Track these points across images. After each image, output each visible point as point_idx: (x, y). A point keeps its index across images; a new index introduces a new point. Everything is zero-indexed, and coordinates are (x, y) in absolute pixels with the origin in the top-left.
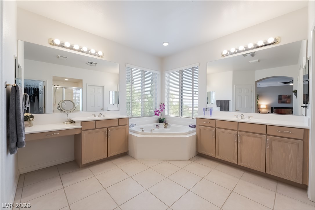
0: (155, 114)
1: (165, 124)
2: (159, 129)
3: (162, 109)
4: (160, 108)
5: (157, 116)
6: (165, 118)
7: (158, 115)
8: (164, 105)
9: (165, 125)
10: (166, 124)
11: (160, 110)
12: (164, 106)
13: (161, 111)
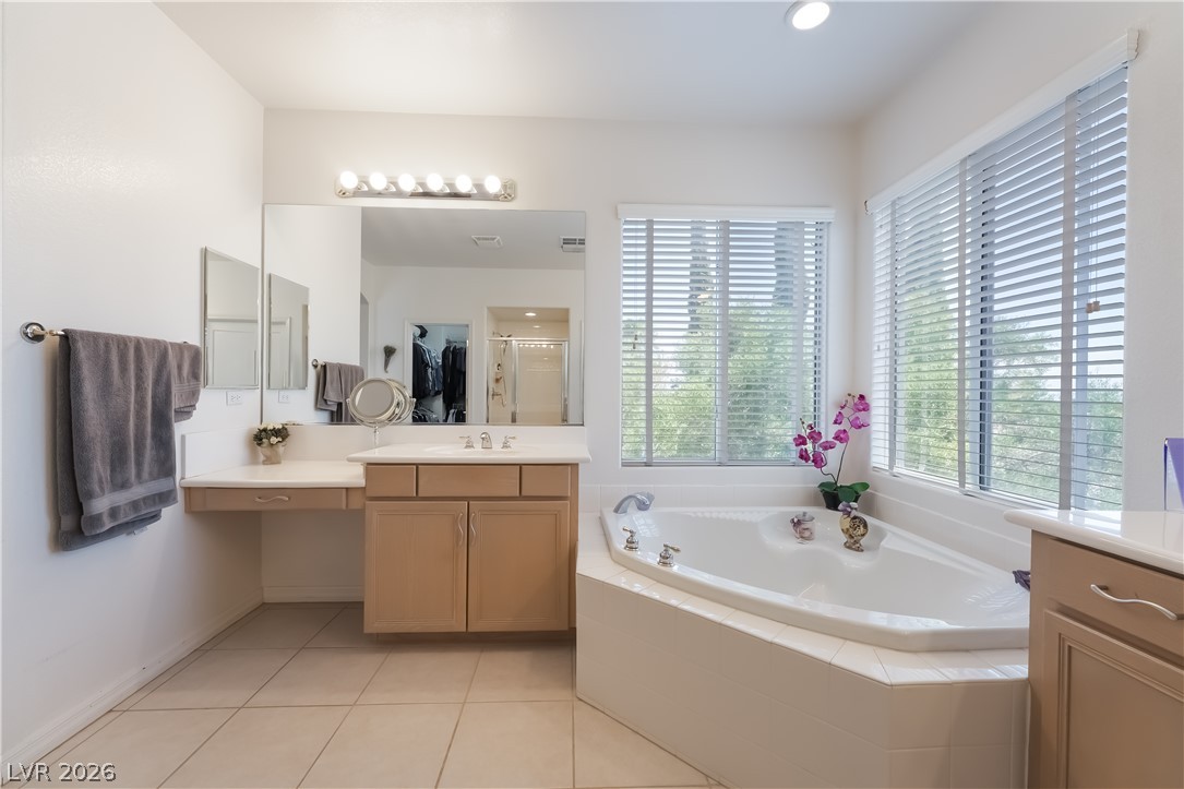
0: (801, 457)
1: (847, 523)
2: (808, 546)
3: (845, 425)
4: (835, 422)
5: (811, 468)
6: (865, 486)
7: (818, 461)
8: (862, 403)
9: (846, 531)
10: (859, 523)
11: (828, 431)
12: (866, 408)
13: (836, 438)
